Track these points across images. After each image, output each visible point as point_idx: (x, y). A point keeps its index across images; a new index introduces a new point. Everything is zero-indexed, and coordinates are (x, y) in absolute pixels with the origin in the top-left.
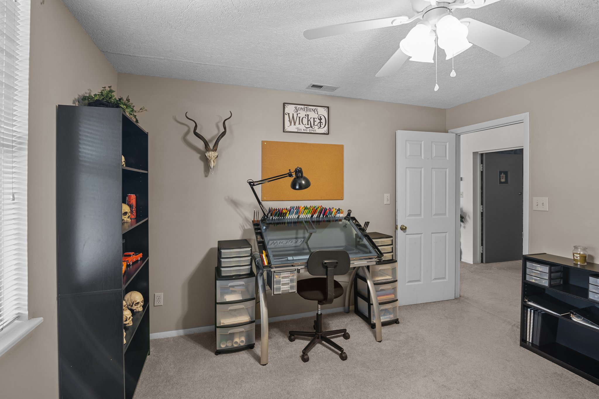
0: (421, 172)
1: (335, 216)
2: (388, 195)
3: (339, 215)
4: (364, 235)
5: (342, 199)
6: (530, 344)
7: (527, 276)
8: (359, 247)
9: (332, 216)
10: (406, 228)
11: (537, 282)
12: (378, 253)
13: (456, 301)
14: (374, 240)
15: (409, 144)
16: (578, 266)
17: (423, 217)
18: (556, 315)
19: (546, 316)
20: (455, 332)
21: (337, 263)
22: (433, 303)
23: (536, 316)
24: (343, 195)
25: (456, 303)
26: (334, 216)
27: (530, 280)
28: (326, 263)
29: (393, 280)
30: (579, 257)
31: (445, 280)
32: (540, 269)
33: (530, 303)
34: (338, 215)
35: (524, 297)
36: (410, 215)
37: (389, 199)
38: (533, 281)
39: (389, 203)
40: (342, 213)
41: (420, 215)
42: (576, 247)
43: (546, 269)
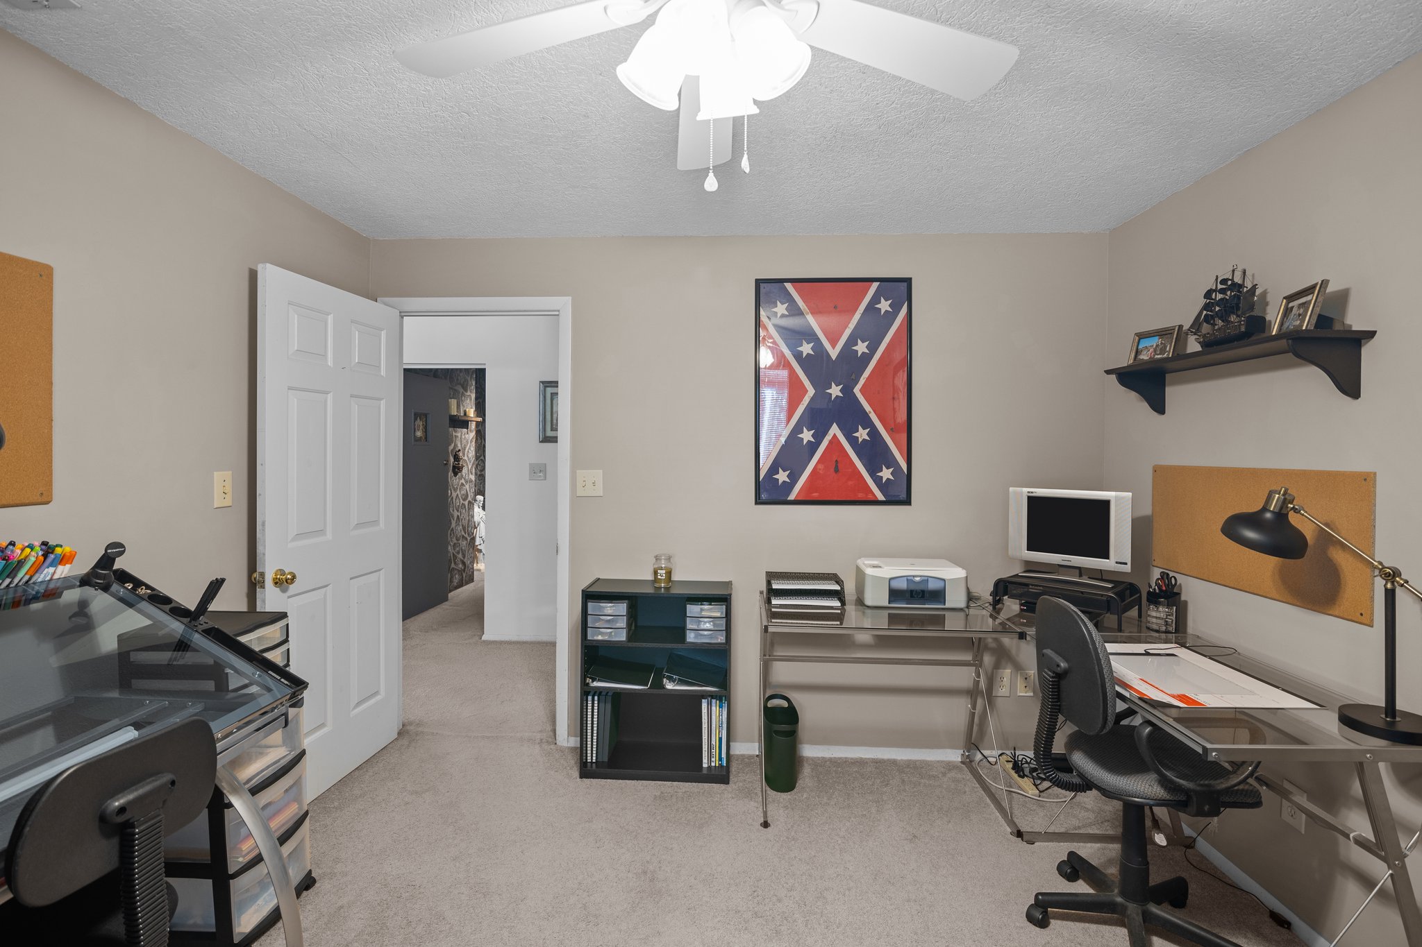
0: (326, 402)
1: (30, 579)
2: (228, 475)
3: (51, 570)
4: (203, 631)
5: (45, 499)
6: (594, 765)
7: (589, 630)
8: (138, 683)
9: (16, 581)
10: (294, 577)
11: (606, 638)
12: (286, 682)
13: (405, 742)
14: (243, 639)
15: (296, 316)
16: (661, 590)
17: (329, 536)
18: (642, 690)
19: (617, 696)
20: (461, 820)
21: (173, 783)
22: (357, 773)
23: (602, 705)
24: (49, 484)
25: (409, 746)
26: (27, 577)
27: (595, 638)
28: (122, 810)
29: (294, 754)
30: (664, 575)
31: (378, 698)
32: (609, 611)
33: (596, 684)
34: (47, 573)
35: (585, 675)
36: (299, 536)
37: (229, 489)
38: (600, 638)
39: (228, 502)
40: (63, 560)
41: (322, 532)
42: (657, 558)
43: (622, 608)
